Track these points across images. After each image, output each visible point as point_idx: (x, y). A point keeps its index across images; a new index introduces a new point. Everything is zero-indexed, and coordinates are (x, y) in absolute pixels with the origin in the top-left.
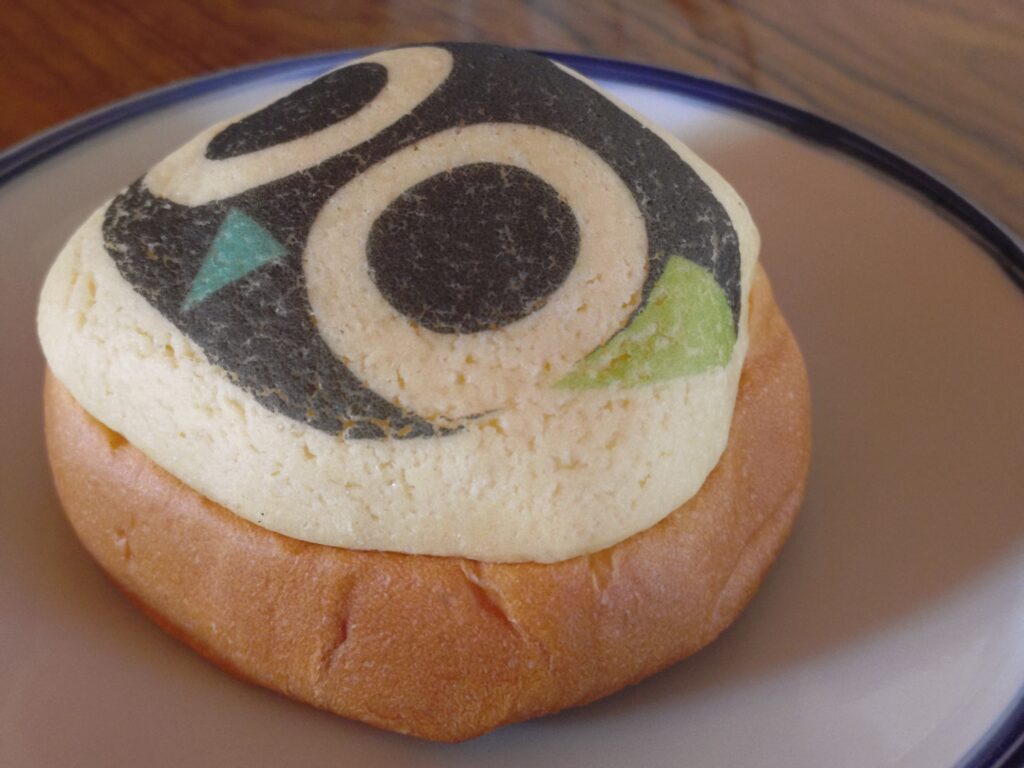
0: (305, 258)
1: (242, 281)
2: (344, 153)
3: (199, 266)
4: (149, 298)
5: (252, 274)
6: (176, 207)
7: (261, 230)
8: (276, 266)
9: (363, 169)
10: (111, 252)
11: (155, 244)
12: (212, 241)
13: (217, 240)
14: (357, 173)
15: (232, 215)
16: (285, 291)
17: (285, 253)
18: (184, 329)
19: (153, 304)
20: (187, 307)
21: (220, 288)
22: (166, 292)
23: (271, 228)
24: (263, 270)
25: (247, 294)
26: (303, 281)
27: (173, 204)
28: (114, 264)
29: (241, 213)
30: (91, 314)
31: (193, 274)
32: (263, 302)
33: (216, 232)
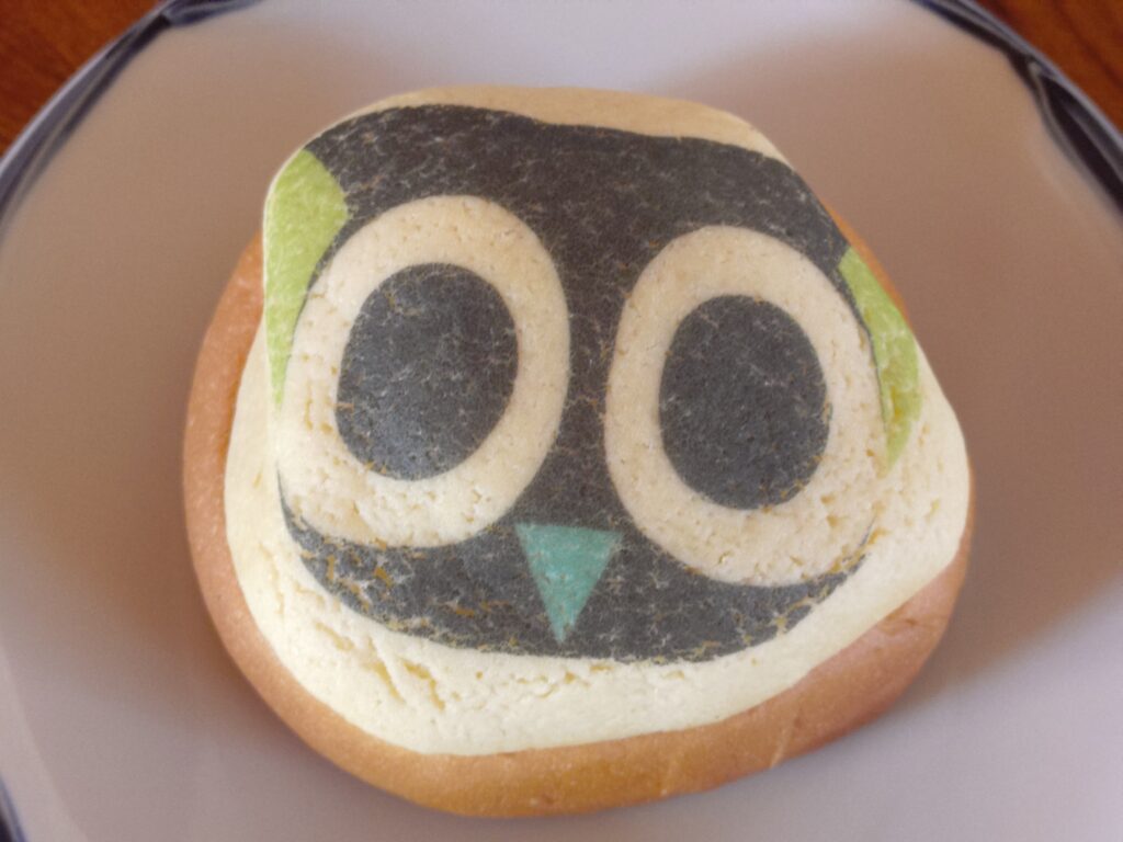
0: (640, 527)
1: (601, 585)
2: (567, 403)
3: (537, 595)
4: (509, 651)
5: (606, 574)
6: (433, 553)
7: (573, 531)
8: (624, 552)
9: (602, 409)
10: (405, 631)
11: (457, 600)
12: (526, 567)
13: (534, 564)
14: (601, 416)
15: (526, 532)
16: (651, 568)
17: (620, 537)
18: (577, 656)
19: (519, 653)
20: (561, 636)
21: (584, 603)
22: (522, 636)
23: (584, 523)
24: (613, 563)
25: (617, 592)
26: (658, 548)
27: (424, 550)
28: (426, 641)
29: (533, 526)
30: (443, 694)
31: (539, 605)
32: (640, 590)
33: (523, 558)
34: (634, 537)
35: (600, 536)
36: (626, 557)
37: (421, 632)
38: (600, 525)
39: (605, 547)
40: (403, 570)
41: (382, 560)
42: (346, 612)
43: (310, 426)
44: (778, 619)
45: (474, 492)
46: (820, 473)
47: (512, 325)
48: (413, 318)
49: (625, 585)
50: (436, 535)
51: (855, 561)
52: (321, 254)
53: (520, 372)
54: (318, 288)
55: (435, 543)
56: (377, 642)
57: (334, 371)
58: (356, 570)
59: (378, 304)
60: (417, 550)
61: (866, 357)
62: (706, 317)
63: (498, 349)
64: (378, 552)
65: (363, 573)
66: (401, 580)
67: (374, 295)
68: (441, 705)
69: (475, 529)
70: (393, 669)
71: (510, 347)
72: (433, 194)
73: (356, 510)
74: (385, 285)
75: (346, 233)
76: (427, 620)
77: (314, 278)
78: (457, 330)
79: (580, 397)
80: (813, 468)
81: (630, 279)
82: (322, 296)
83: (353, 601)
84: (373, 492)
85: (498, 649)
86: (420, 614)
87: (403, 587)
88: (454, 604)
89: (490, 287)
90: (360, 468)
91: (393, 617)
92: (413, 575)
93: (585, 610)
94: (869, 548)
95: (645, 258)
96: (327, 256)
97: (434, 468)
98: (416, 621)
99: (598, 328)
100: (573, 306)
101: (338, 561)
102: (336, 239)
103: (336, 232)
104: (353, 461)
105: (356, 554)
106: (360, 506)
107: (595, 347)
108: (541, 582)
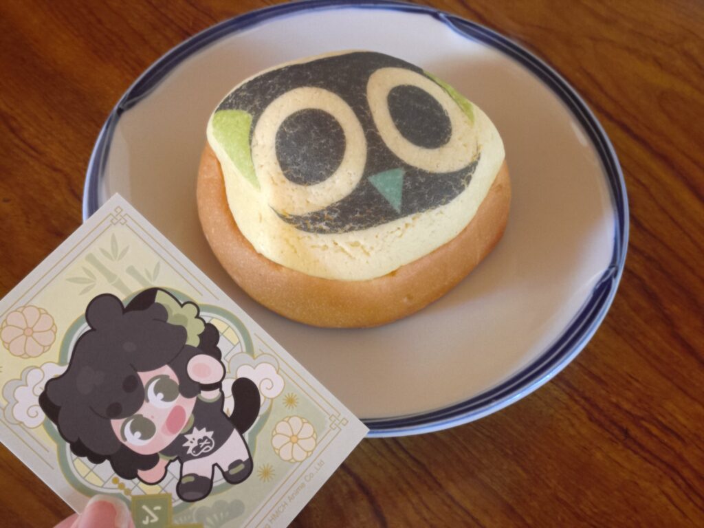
1: (404, 187)
2: (365, 133)
3: (385, 199)
4: (383, 223)
5: (404, 183)
6: (343, 201)
7: (387, 172)
8: (407, 173)
9: (377, 131)
10: (346, 231)
11: (358, 213)
12: (377, 191)
13: (379, 189)
14: (378, 133)
15: (372, 179)
16: (417, 175)
17: (403, 168)
18: (406, 216)
19: (387, 222)
20: (399, 211)
21: (401, 195)
22: (386, 216)
23: (390, 168)
24: (405, 178)
25: (410, 188)
26: (416, 168)
27: (339, 202)
28: (354, 232)
29: (373, 176)
30: (367, 249)
31: (387, 202)
32: (417, 184)
33: (375, 189)
34: (408, 167)
35: (397, 170)
36: (408, 174)
37: (351, 229)
38: (395, 167)
39: (400, 173)
40: (335, 212)
41: (326, 213)
42: (321, 236)
43: (276, 184)
44: (463, 182)
45: (349, 173)
46: (454, 132)
47: (334, 118)
48: (297, 132)
49: (412, 184)
50: (341, 195)
51: (477, 156)
52: (248, 132)
53: (345, 131)
54: (253, 143)
55: (342, 198)
56: (337, 241)
57: (276, 164)
58: (318, 220)
59: (281, 135)
60: (337, 203)
61: (448, 96)
62: (394, 94)
63: (333, 127)
64: (323, 210)
65: (321, 220)
66: (335, 216)
67: (278, 133)
68: (368, 254)
69: (354, 186)
70: (347, 249)
71: (336, 125)
72: (281, 94)
73: (308, 202)
74: (281, 127)
75: (255, 122)
76: (351, 225)
77: (250, 142)
78: (315, 128)
79: (368, 130)
80: (451, 130)
81: (364, 90)
82: (257, 144)
83: (322, 231)
84: (311, 193)
85: (380, 224)
86: (347, 223)
87: (338, 217)
88: (358, 215)
89: (319, 110)
90: (303, 187)
91: (339, 229)
92: (339, 211)
93: (403, 198)
94: (480, 151)
95: (365, 83)
96: (252, 132)
97: (330, 173)
98: (347, 227)
99: (362, 108)
100: (350, 104)
101: (310, 221)
102: (252, 125)
103: (251, 123)
104: (299, 186)
105: (315, 216)
106: (309, 200)
107: (365, 114)
108: (383, 194)
